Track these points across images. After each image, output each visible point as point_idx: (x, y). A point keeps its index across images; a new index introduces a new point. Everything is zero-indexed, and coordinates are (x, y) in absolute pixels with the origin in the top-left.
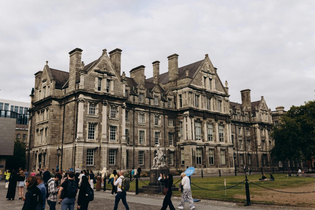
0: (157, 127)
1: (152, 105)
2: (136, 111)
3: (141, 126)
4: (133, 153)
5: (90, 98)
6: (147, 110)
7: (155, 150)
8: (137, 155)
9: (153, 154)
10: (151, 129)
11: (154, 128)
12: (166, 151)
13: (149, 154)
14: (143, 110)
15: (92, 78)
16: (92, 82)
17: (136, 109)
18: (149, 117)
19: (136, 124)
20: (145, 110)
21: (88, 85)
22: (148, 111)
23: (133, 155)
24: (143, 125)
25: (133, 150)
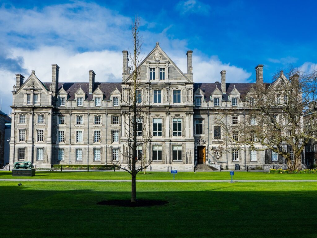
0: (97, 126)
1: (91, 106)
2: (72, 115)
3: (78, 127)
4: (69, 150)
5: (20, 111)
6: (85, 113)
7: (94, 147)
8: (73, 152)
9: (91, 151)
10: (89, 129)
11: (93, 127)
12: (107, 148)
13: (87, 151)
14: (81, 112)
15: (22, 95)
16: (22, 98)
17: (73, 113)
18: (88, 118)
19: (73, 125)
20: (83, 113)
21: (18, 102)
22: (87, 112)
23: (69, 152)
24: (81, 126)
25: (69, 149)
